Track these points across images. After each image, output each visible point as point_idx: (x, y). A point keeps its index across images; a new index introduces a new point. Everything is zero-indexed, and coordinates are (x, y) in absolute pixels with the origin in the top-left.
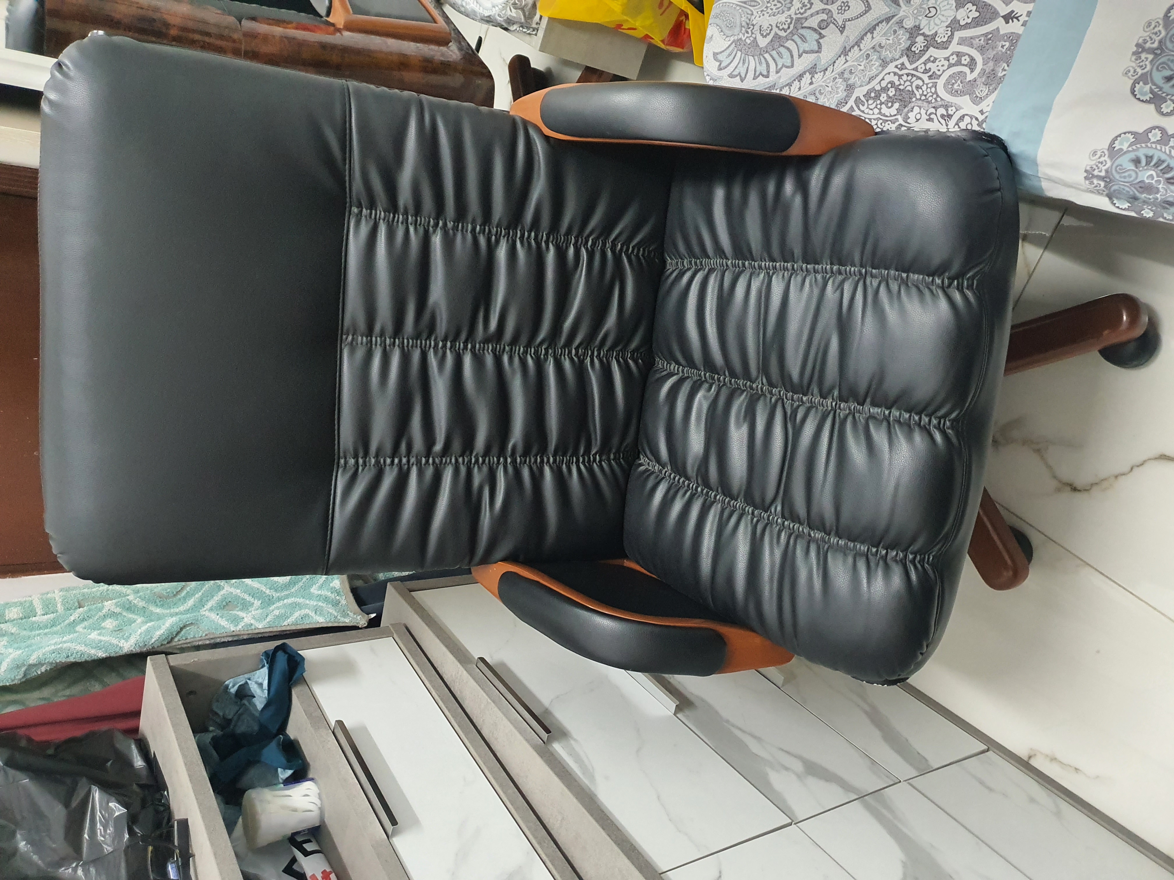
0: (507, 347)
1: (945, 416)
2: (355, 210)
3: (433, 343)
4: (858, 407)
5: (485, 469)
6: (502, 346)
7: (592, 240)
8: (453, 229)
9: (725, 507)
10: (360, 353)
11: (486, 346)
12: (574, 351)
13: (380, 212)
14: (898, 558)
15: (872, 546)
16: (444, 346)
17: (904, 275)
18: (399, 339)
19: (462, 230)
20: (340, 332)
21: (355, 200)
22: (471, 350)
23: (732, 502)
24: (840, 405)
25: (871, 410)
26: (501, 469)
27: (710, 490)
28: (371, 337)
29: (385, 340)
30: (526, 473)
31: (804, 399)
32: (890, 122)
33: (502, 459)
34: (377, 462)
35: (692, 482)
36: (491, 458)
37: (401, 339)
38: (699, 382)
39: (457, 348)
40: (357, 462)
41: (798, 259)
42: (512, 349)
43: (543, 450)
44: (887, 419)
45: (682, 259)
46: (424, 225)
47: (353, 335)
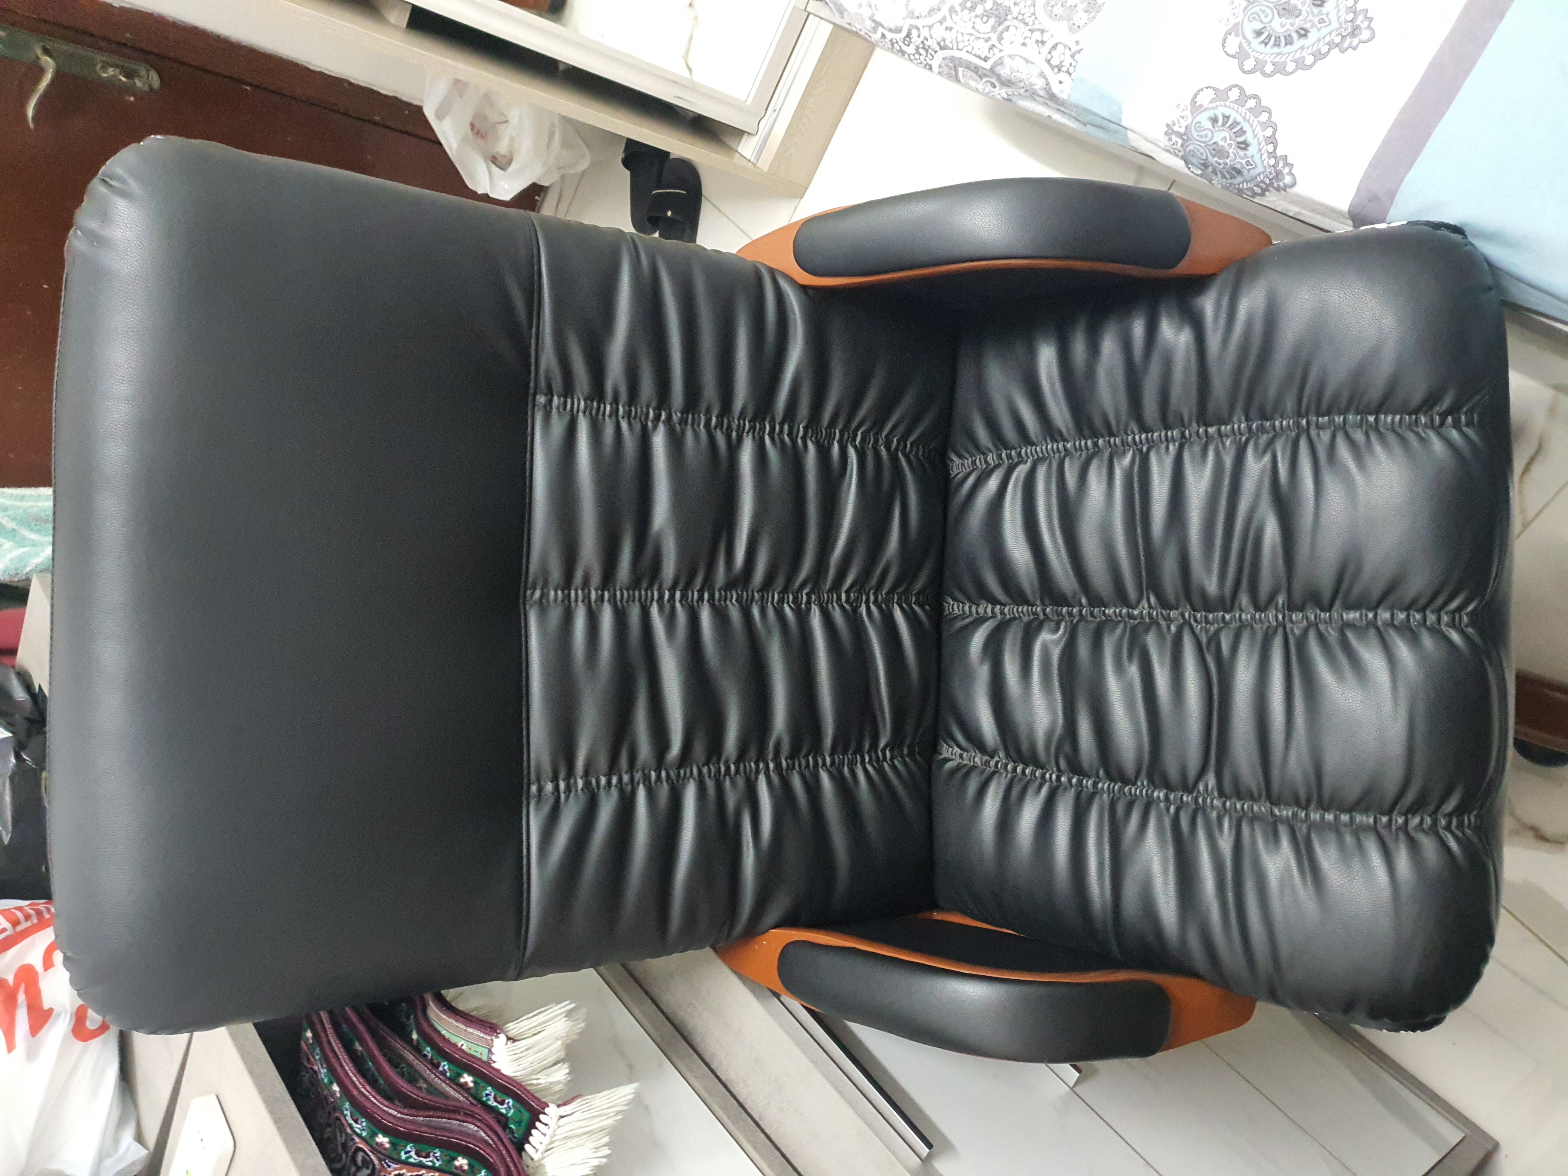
0: (756, 594)
1: (1460, 609)
2: (542, 399)
3: (656, 594)
4: (1322, 614)
5: (741, 781)
6: (750, 593)
7: (862, 433)
8: (680, 424)
9: (1116, 797)
10: (555, 615)
11: (728, 593)
12: (843, 597)
13: (579, 400)
14: (1425, 826)
15: (1380, 814)
16: (672, 597)
17: (1371, 419)
18: (609, 590)
19: (693, 424)
20: (522, 584)
21: (543, 384)
22: (708, 601)
23: (1126, 789)
24: (1291, 617)
25: (1345, 616)
26: (762, 779)
27: (1084, 777)
28: (569, 590)
29: (589, 593)
30: (797, 782)
31: (1227, 617)
33: (761, 765)
34: (587, 784)
35: (1048, 770)
36: (747, 764)
37: (612, 591)
38: (1036, 623)
39: (690, 599)
40: (557, 788)
41: (1190, 422)
42: (763, 597)
43: (816, 748)
44: (1373, 624)
45: (984, 454)
46: (640, 419)
47: (542, 589)
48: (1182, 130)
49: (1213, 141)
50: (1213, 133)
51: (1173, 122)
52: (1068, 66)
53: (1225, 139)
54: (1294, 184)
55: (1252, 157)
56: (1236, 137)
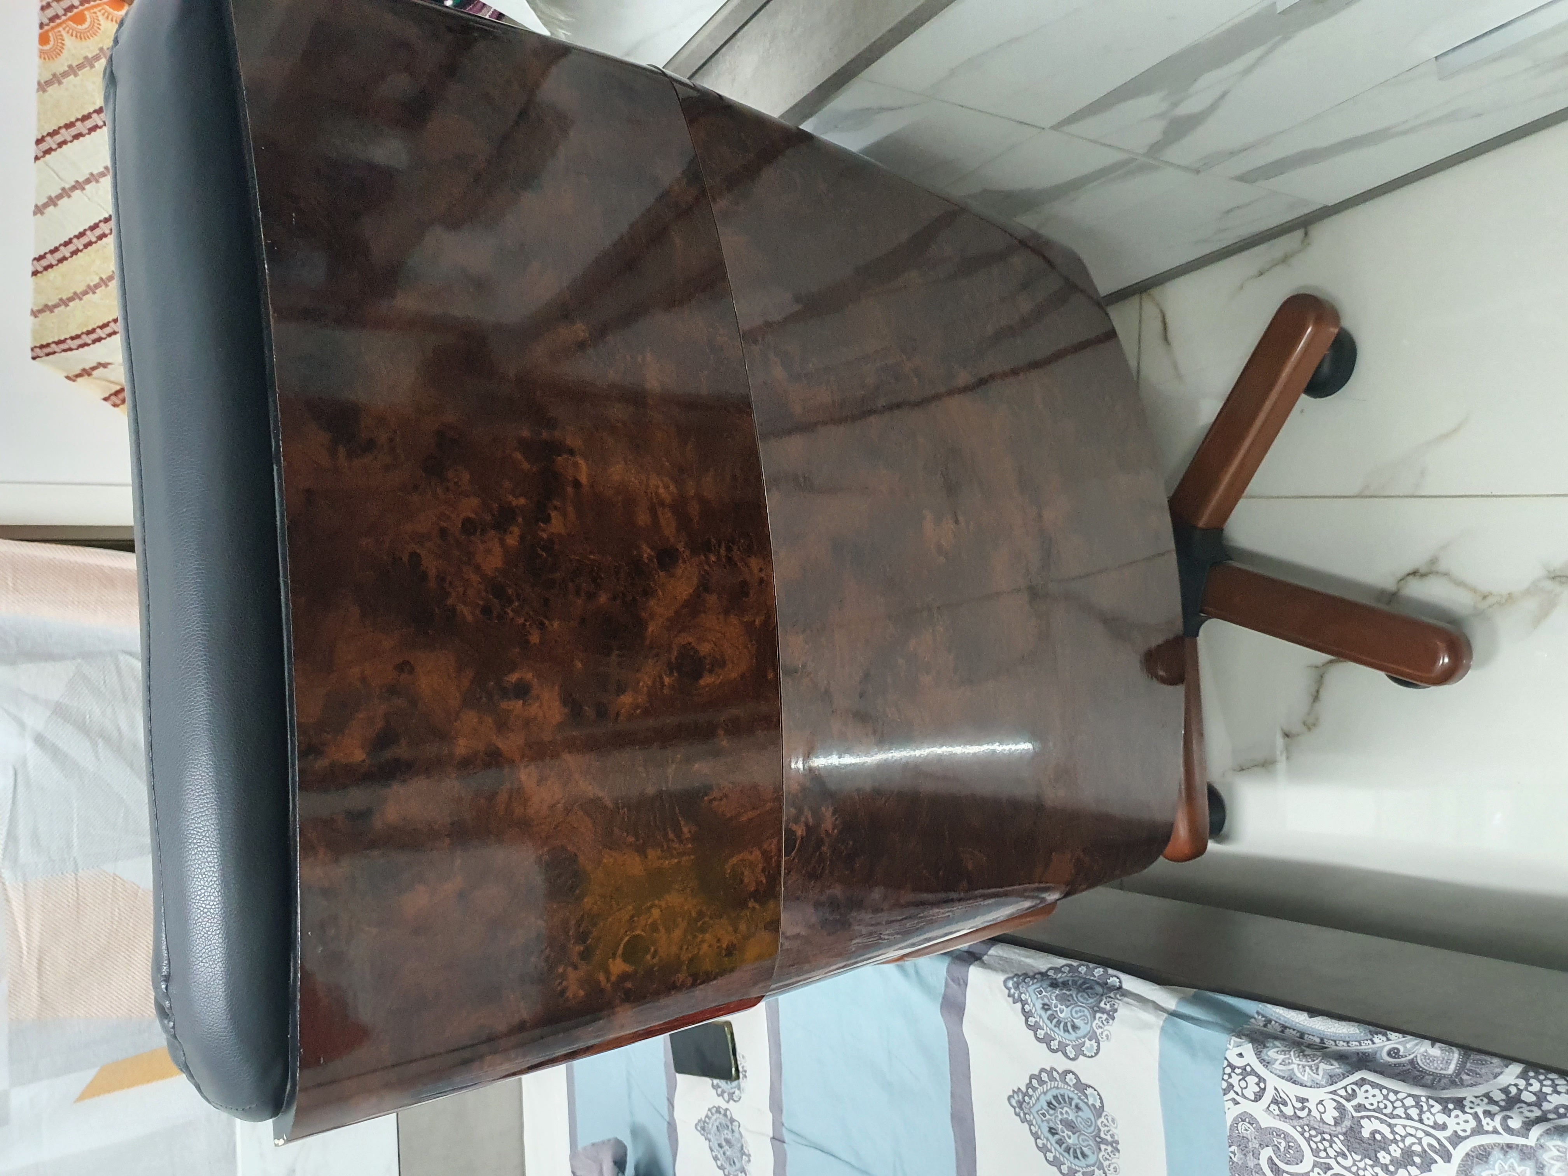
32: (1369, 1107)
48: (1098, 1015)
49: (1070, 1008)
50: (1072, 1015)
51: (1108, 1022)
52: (1233, 1074)
53: (1062, 1012)
54: (1005, 982)
55: (1038, 998)
56: (1053, 1014)
